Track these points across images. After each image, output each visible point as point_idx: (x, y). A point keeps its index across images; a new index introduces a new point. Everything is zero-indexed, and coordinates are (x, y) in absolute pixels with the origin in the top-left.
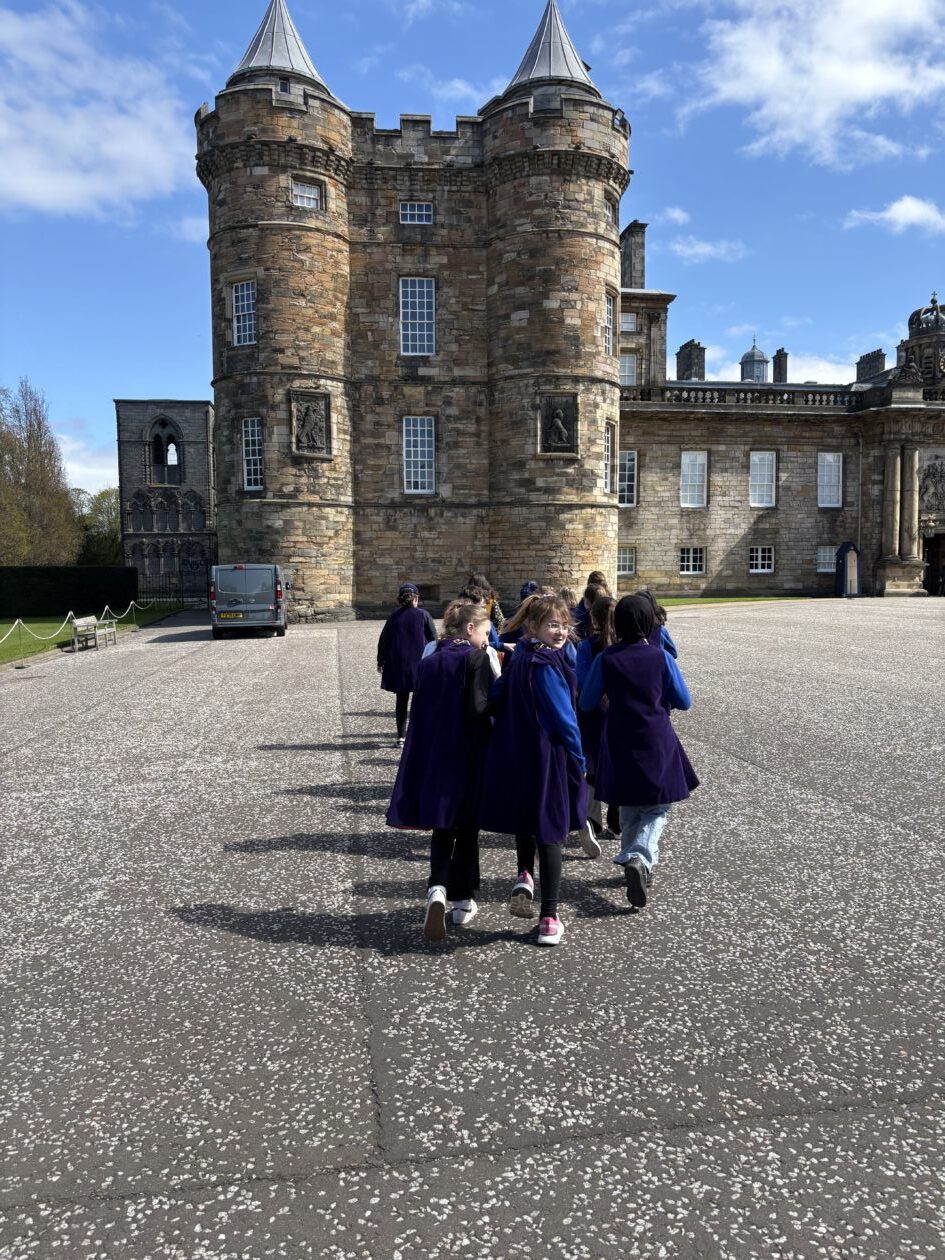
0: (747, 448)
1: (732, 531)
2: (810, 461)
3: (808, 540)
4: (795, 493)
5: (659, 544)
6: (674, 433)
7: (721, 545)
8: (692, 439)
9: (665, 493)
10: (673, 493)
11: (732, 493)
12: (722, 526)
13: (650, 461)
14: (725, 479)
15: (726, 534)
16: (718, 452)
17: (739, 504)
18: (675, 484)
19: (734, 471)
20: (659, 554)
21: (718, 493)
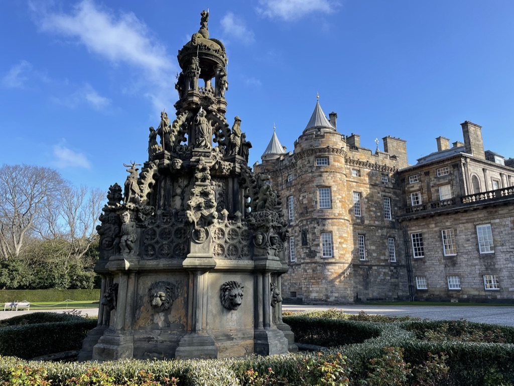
5: (470, 274)
6: (470, 218)
7: (505, 273)
8: (479, 219)
9: (469, 247)
10: (473, 247)
11: (507, 244)
12: (505, 263)
13: (460, 233)
14: (502, 237)
15: (507, 267)
16: (495, 223)
17: (512, 250)
18: (474, 242)
19: (506, 232)
20: (471, 279)
21: (499, 245)
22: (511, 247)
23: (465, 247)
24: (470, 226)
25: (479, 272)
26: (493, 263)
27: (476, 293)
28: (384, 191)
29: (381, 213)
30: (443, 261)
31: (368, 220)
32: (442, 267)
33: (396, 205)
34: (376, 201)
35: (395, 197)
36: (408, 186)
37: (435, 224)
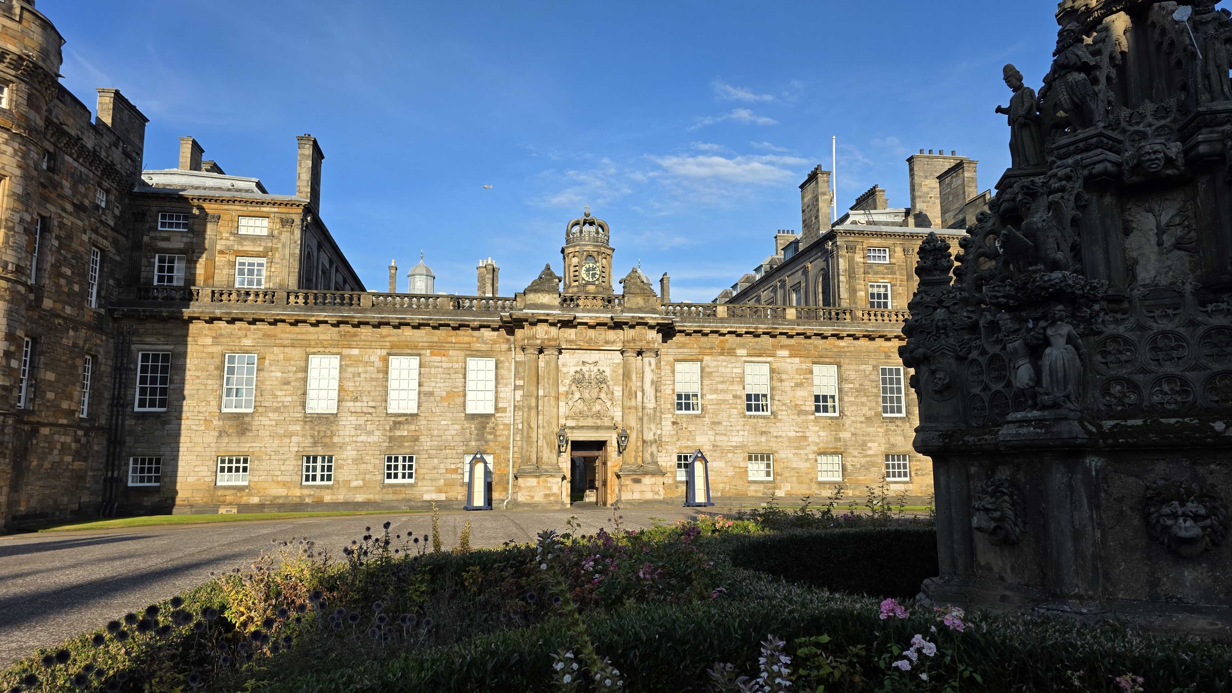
0: (384, 352)
1: (363, 438)
2: (456, 366)
3: (453, 448)
4: (438, 399)
5: (276, 452)
6: (299, 337)
7: (350, 453)
8: (320, 343)
9: (286, 398)
10: (295, 398)
11: (365, 399)
12: (352, 434)
13: (271, 365)
14: (357, 384)
15: (356, 442)
16: (350, 356)
17: (373, 410)
18: (298, 389)
19: (368, 376)
20: (276, 462)
21: (349, 398)
22: (371, 404)
23: (276, 396)
24: (297, 353)
25: (296, 449)
26: (329, 433)
27: (281, 492)
28: (95, 231)
29: (81, 285)
30: (215, 422)
31: (50, 298)
32: (211, 437)
33: (111, 274)
34: (77, 252)
35: (114, 251)
36: (152, 234)
37: (214, 338)
